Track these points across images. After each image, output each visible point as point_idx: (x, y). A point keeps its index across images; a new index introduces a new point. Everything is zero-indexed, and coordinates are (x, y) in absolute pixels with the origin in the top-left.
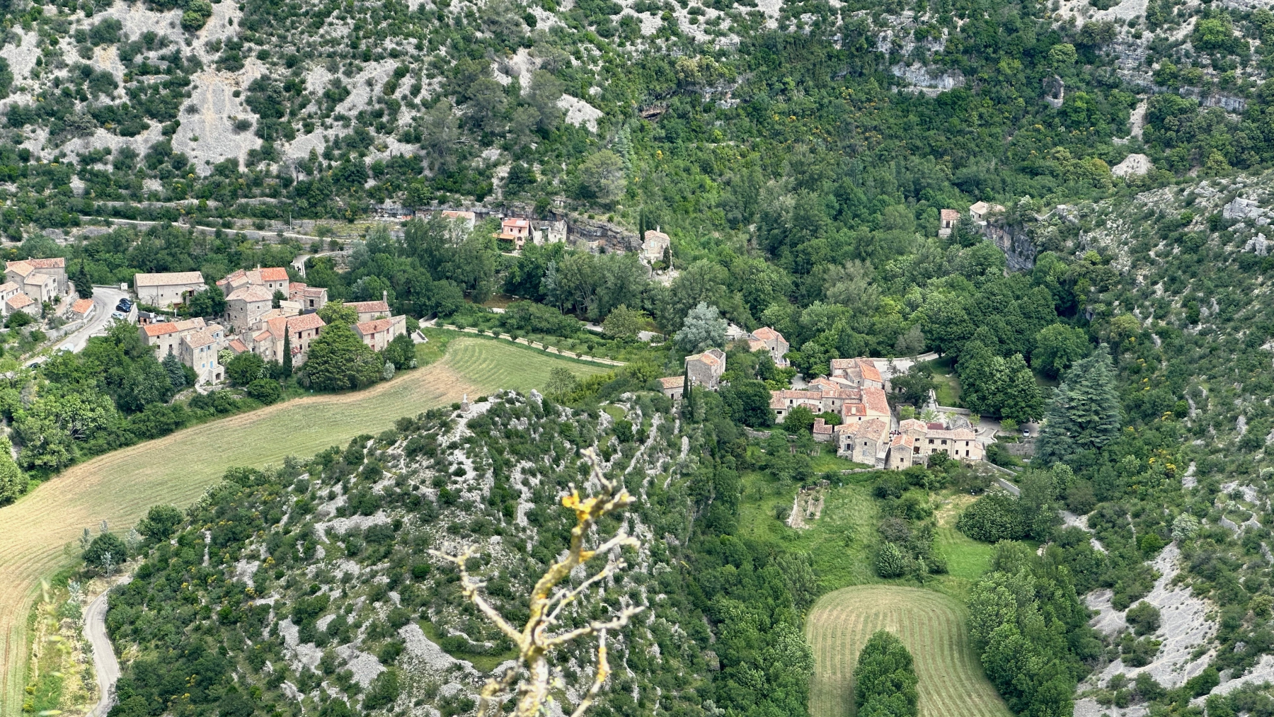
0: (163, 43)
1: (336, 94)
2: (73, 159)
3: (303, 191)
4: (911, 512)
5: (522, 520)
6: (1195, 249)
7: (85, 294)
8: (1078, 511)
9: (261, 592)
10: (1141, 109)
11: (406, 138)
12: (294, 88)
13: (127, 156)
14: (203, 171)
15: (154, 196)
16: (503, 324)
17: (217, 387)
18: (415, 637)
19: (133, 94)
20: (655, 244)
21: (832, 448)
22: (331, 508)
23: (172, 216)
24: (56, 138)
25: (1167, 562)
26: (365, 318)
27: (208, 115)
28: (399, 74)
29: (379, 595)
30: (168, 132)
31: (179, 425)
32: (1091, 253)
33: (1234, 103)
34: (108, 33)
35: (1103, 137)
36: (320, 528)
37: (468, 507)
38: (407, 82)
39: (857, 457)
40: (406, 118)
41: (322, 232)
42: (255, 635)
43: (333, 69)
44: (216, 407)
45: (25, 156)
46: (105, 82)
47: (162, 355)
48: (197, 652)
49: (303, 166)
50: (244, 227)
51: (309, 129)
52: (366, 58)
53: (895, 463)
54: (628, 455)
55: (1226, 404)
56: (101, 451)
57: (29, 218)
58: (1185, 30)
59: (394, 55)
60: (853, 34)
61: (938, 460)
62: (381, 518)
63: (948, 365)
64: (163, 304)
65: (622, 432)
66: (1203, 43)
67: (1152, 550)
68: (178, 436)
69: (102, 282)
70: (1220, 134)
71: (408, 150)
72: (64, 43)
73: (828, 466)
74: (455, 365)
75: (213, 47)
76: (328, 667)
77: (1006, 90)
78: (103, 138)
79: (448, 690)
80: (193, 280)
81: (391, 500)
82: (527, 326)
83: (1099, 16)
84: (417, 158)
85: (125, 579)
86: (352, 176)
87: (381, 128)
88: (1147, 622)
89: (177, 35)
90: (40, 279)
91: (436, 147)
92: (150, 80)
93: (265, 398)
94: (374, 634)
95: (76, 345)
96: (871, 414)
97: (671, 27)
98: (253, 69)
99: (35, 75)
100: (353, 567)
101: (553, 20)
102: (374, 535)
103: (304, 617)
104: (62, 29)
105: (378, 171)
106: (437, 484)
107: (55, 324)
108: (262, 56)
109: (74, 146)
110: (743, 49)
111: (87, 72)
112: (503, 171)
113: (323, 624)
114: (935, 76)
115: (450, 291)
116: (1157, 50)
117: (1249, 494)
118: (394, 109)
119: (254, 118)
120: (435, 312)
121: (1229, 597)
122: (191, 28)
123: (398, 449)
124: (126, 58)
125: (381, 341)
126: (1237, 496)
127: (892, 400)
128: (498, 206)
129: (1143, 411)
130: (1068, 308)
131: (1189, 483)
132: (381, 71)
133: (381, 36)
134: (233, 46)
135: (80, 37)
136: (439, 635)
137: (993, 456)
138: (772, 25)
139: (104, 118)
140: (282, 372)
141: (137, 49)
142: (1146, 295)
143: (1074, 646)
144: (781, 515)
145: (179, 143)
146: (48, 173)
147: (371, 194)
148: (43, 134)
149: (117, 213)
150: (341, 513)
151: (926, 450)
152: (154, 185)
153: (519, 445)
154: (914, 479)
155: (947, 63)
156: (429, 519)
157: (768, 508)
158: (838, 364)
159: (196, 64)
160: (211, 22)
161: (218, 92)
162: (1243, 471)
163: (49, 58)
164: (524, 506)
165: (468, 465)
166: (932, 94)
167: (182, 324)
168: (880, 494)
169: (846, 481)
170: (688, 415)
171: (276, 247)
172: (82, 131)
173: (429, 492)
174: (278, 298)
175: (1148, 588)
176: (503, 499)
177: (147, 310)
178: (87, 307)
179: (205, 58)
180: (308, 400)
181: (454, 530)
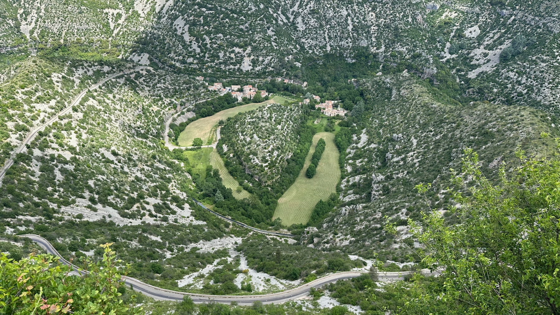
0: (240, 53)
1: (263, 61)
2: (227, 69)
3: (258, 75)
4: (332, 122)
5: (273, 121)
6: (380, 86)
7: (225, 88)
8: (355, 123)
9: (238, 129)
10: (382, 65)
11: (272, 68)
12: (258, 60)
13: (234, 69)
14: (244, 72)
15: (238, 75)
16: (282, 94)
17: (241, 101)
18: (255, 136)
19: (236, 60)
20: (305, 83)
21: (323, 113)
22: (248, 118)
23: (240, 78)
24: (225, 67)
25: (364, 131)
26: (262, 93)
27: (246, 64)
28: (272, 58)
29: (252, 130)
30: (240, 66)
31: (235, 106)
32: (366, 86)
33: (395, 65)
34: (233, 52)
35: (376, 69)
36: (246, 121)
37: (265, 119)
38: (273, 59)
39: (326, 114)
40: (273, 65)
41: (260, 81)
42: (236, 134)
43: (263, 57)
44: (240, 104)
45: (221, 69)
46: (232, 59)
47: (233, 97)
48: (229, 136)
49: (258, 71)
50: (249, 79)
51: (259, 66)
52: (268, 56)
53: (331, 116)
54: (291, 113)
55: (378, 109)
56: (224, 109)
57: (221, 77)
58: (389, 53)
59: (272, 55)
60: (340, 53)
61: (338, 115)
62: (254, 120)
63: (342, 102)
64: (235, 90)
65: (291, 109)
66: (391, 56)
67: (363, 128)
68: (235, 108)
69: (227, 86)
70: (392, 69)
71: (272, 69)
72: (227, 53)
73: (322, 115)
74: (274, 100)
75: (247, 54)
76: (244, 139)
77: (362, 62)
78: (232, 67)
79: (258, 143)
80: (239, 87)
81: (256, 117)
82: (285, 95)
83: (377, 51)
84: (274, 70)
85: (223, 126)
86: (265, 73)
87: (269, 66)
88: (359, 139)
89: (242, 52)
90: (218, 86)
91: (276, 69)
92: (238, 58)
93: (247, 103)
94: (250, 135)
95: (222, 95)
96: (329, 108)
97: (313, 52)
98: (252, 57)
99: (223, 57)
100: (249, 126)
101: (296, 51)
102: (253, 122)
103: (242, 132)
104: (227, 51)
105: (268, 72)
106: (262, 115)
107: (220, 92)
108: (254, 55)
109: (228, 67)
110: (324, 56)
111: (230, 57)
112: (285, 73)
113: (244, 133)
114: (352, 60)
115: (275, 89)
116: (385, 56)
117: (377, 121)
118: (271, 63)
119: (252, 64)
120: (273, 92)
121: (371, 135)
122: (244, 51)
123: (258, 111)
124: (235, 55)
125: (264, 96)
126: (376, 121)
127: (333, 107)
128: (284, 78)
129: (367, 109)
130: (362, 94)
131: (370, 119)
132: (269, 58)
133: (270, 53)
134: (250, 54)
135: (229, 52)
136: (258, 135)
137: (346, 115)
138: (329, 52)
139: (232, 64)
140: (250, 100)
141: (237, 54)
142: (372, 92)
143: (349, 141)
144: (313, 122)
145: (241, 68)
146: (223, 71)
147: (267, 75)
148: (223, 66)
149: (232, 77)
150: (249, 119)
151: (336, 114)
152: (238, 73)
153: (275, 111)
154: (334, 118)
155: (354, 58)
156: (260, 120)
157: (312, 121)
158: (326, 101)
159: (244, 56)
160: (247, 50)
161: (247, 60)
162: (377, 118)
163: (225, 55)
164: (273, 119)
165: (266, 113)
166: (351, 62)
167: (236, 93)
168: (328, 120)
169: (324, 118)
170: (302, 108)
171: (253, 82)
172: (229, 65)
173: (260, 116)
174: (250, 89)
175: (361, 134)
176: (270, 118)
177: (233, 91)
178: (225, 90)
179: (246, 55)
180: (253, 104)
181: (263, 122)
